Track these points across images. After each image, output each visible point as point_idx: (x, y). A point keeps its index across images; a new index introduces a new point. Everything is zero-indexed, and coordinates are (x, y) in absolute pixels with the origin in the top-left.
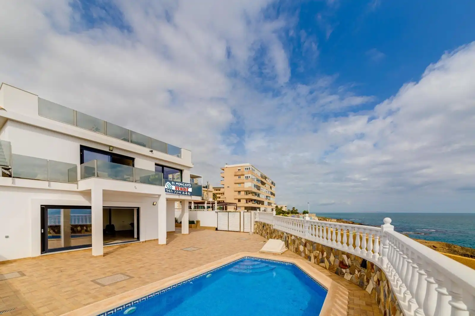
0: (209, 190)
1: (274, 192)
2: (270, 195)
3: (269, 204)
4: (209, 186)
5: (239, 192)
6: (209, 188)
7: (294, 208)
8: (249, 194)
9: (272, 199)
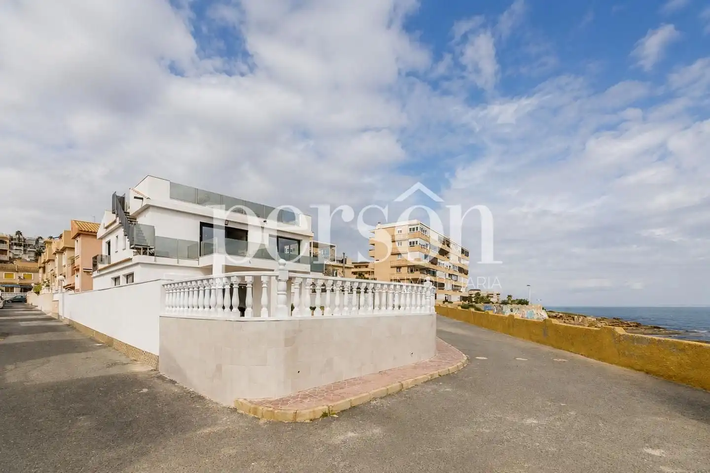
0: (346, 266)
1: (465, 268)
2: (457, 273)
3: (456, 288)
4: (346, 259)
5: (399, 268)
6: (346, 263)
7: (510, 296)
8: (417, 270)
9: (463, 280)
